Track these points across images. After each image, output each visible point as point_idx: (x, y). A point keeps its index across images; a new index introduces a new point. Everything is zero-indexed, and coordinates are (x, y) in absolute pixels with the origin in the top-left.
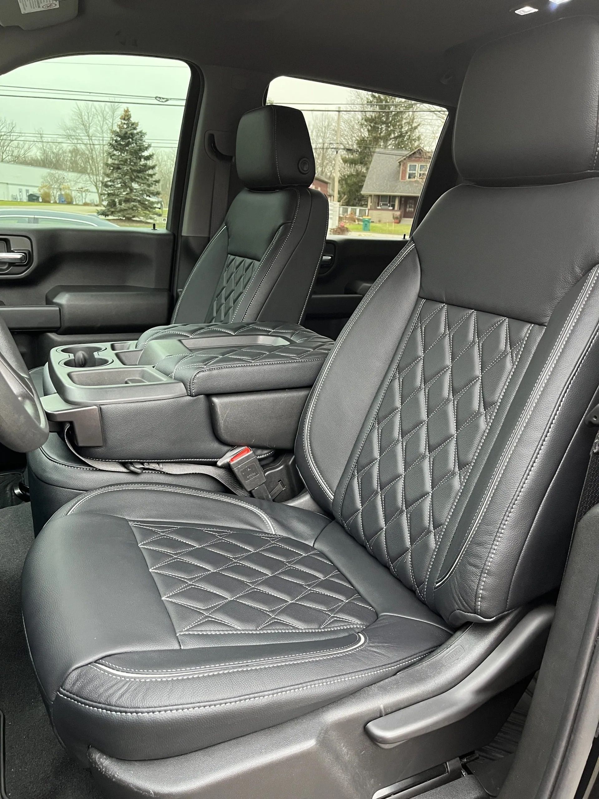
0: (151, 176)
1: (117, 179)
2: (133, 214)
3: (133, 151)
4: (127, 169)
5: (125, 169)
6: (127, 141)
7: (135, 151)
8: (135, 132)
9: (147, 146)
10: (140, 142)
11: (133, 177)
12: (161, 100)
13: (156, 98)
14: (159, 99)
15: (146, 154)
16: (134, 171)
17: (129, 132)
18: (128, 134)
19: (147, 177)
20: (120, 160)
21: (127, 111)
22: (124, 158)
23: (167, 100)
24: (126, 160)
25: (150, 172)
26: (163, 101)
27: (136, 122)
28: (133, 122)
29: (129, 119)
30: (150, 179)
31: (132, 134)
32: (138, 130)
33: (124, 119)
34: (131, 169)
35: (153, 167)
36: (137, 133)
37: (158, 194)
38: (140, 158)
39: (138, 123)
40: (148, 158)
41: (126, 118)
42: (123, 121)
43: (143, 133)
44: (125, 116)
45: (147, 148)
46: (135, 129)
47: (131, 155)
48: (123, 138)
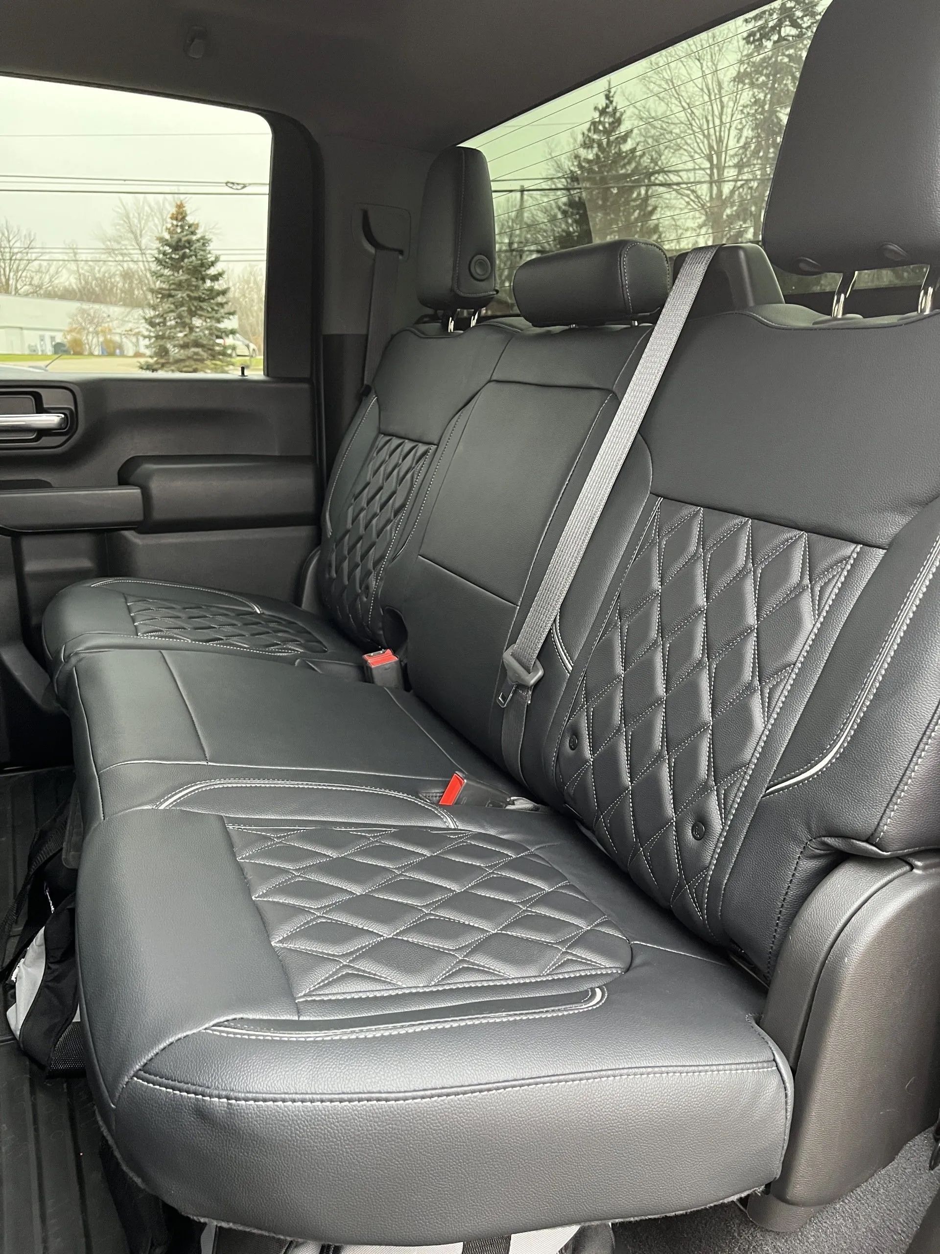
0: (221, 305)
1: (167, 313)
2: (195, 367)
3: (190, 267)
4: (182, 297)
5: (179, 296)
6: (181, 253)
7: (195, 267)
8: (194, 238)
9: (213, 259)
10: (202, 253)
11: (193, 309)
12: (234, 187)
13: (227, 183)
14: (231, 185)
15: (212, 271)
16: (195, 298)
17: (184, 239)
18: (183, 242)
19: (216, 308)
20: (171, 282)
21: (180, 206)
22: (177, 279)
23: (244, 186)
24: (180, 281)
25: (220, 299)
26: (239, 187)
27: (196, 222)
28: (191, 222)
29: (183, 218)
30: (222, 311)
31: (189, 242)
32: (198, 236)
33: (177, 219)
34: (188, 296)
35: (224, 292)
36: (198, 241)
37: (233, 332)
38: (203, 280)
39: (198, 224)
40: (215, 278)
41: (180, 217)
42: (175, 223)
43: (206, 239)
44: (178, 213)
45: (213, 264)
46: (193, 233)
47: (189, 274)
48: (176, 248)
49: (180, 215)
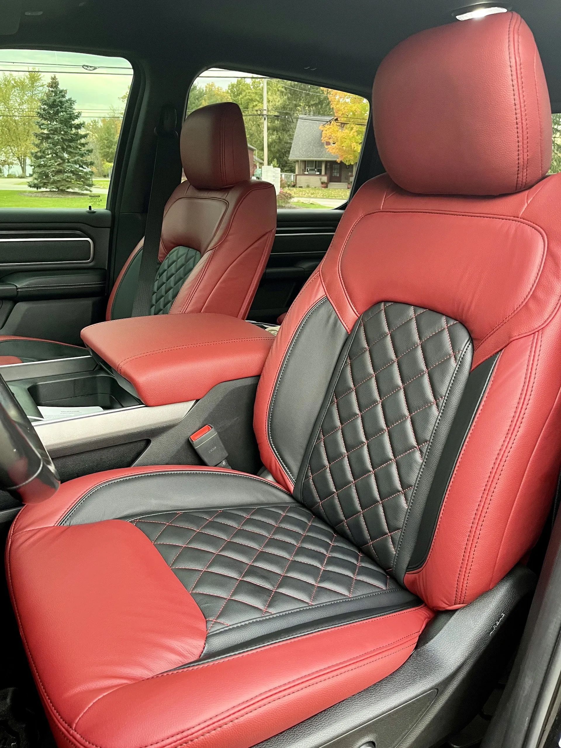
0: (83, 145)
1: (48, 149)
2: (68, 186)
3: (63, 119)
4: (58, 139)
5: (56, 138)
6: (56, 109)
7: (66, 119)
8: (64, 99)
9: (76, 114)
10: (70, 110)
11: (65, 147)
12: (88, 69)
13: (83, 66)
14: (86, 68)
15: (76, 122)
16: (66, 140)
17: (58, 100)
18: (57, 102)
19: (79, 147)
20: (50, 129)
21: (54, 78)
22: (53, 127)
23: (95, 68)
24: (56, 128)
25: (83, 141)
26: (91, 69)
27: (65, 89)
28: (61, 89)
29: (56, 87)
30: (83, 149)
31: (61, 102)
32: (67, 98)
33: (52, 87)
34: (62, 138)
35: (85, 136)
36: (67, 101)
37: (92, 164)
38: (71, 127)
39: (66, 90)
40: (78, 127)
41: (54, 85)
42: (51, 89)
43: (71, 101)
44: (52, 83)
45: (77, 117)
46: (63, 96)
47: (61, 123)
48: (52, 105)
49: (54, 84)
